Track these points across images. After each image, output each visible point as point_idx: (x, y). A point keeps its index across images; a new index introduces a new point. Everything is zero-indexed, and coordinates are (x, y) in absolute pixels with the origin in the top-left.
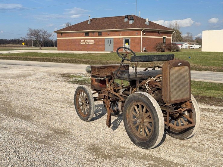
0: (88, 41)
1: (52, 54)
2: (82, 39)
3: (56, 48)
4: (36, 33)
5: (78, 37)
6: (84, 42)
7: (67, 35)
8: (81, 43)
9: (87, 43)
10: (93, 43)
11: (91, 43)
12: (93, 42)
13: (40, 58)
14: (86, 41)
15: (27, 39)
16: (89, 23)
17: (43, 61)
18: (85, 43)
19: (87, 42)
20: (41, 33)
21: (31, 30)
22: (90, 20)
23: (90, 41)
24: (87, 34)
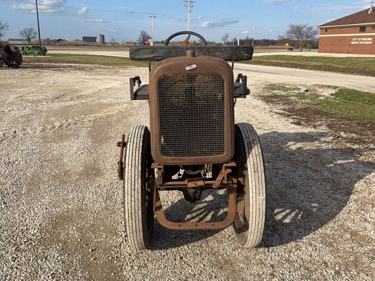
0: (363, 39)
1: (303, 56)
2: (354, 37)
3: (317, 50)
4: (297, 30)
5: (350, 33)
6: (358, 41)
7: (334, 30)
8: (352, 43)
9: (361, 43)
10: (370, 43)
11: (367, 43)
12: (370, 41)
13: (284, 62)
14: (360, 39)
15: (286, 38)
16: (369, 13)
17: (287, 67)
18: (357, 43)
19: (361, 41)
20: (305, 29)
21: (292, 26)
22: (373, 8)
23: (365, 39)
24: (363, 29)
